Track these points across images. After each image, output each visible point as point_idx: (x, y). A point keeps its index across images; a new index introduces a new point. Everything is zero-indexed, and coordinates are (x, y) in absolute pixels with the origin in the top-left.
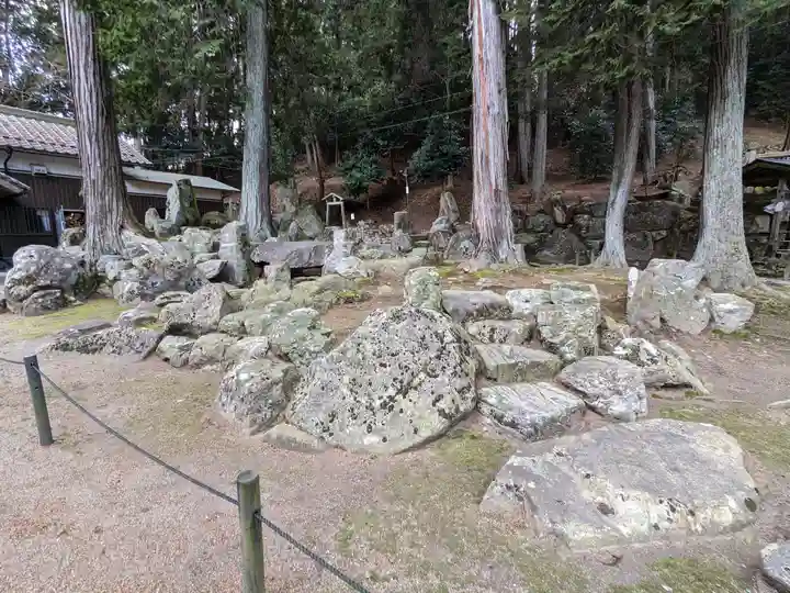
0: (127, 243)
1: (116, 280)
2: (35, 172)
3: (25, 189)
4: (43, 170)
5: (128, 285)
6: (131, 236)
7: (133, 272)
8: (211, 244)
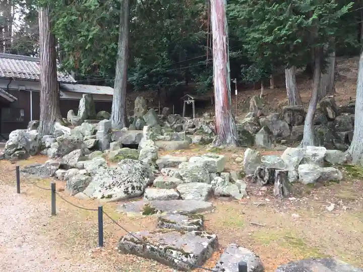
0: (56, 129)
1: (49, 147)
2: (20, 89)
3: (15, 100)
4: (24, 88)
5: (53, 150)
6: (58, 126)
7: (56, 143)
8: (93, 131)
